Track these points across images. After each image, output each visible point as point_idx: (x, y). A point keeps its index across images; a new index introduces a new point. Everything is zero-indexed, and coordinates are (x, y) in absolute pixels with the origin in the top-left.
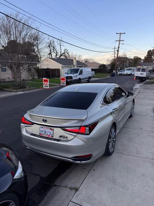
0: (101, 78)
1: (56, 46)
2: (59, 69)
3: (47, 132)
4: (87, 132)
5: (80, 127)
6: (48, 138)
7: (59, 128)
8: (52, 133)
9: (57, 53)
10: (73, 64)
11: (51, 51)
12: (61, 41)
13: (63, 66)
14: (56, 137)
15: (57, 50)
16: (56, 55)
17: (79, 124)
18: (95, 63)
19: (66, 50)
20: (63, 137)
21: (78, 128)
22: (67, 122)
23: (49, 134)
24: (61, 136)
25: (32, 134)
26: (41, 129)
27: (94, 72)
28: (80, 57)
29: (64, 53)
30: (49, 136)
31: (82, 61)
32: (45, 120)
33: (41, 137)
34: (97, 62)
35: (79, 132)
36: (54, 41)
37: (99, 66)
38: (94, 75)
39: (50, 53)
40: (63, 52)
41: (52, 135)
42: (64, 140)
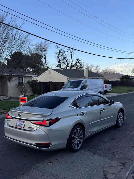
0: (122, 94)
1: (67, 57)
2: (64, 82)
3: (20, 125)
4: (48, 125)
5: (43, 120)
6: (20, 129)
7: (29, 121)
8: (24, 125)
9: (68, 64)
10: (83, 75)
11: (60, 63)
12: (73, 49)
13: (68, 78)
14: (26, 128)
15: (68, 61)
16: (67, 67)
17: (43, 119)
18: (117, 74)
19: (78, 60)
20: (31, 128)
21: (41, 121)
22: (34, 116)
23: (21, 126)
24: (29, 128)
25: (11, 127)
26: (18, 122)
27: (111, 85)
28: (98, 68)
29: (76, 64)
30: (21, 127)
31: (101, 72)
32: (20, 115)
33: (16, 128)
34: (119, 73)
35: (42, 124)
36: (65, 50)
37: (120, 78)
38: (110, 89)
39: (58, 65)
40: (74, 62)
41: (24, 127)
42: (31, 130)
